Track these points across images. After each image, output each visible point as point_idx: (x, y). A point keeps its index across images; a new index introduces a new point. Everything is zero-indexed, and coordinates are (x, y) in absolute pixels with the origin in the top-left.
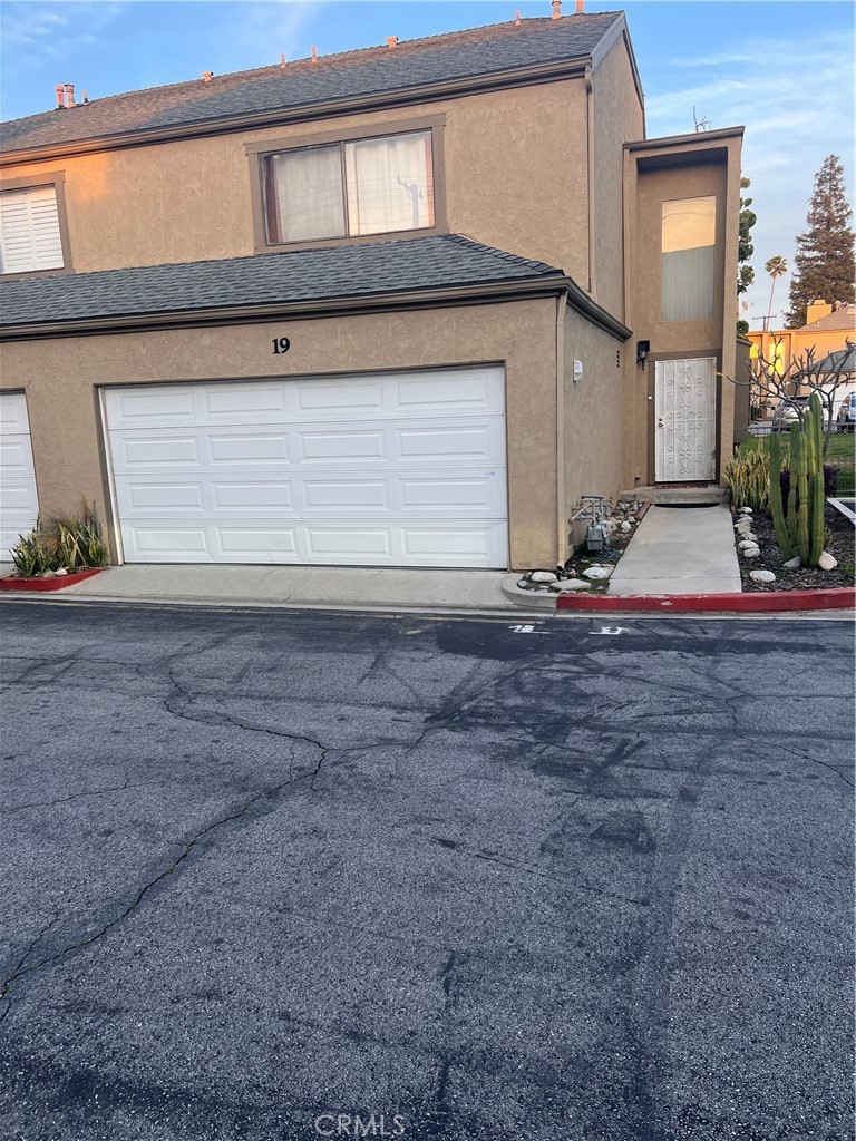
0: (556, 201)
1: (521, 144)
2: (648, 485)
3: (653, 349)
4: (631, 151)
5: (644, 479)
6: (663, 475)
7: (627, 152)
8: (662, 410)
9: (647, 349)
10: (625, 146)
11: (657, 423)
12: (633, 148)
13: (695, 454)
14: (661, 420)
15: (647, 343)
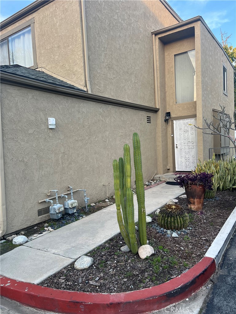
0: (71, 47)
1: (58, 24)
2: (174, 172)
3: (173, 115)
4: (156, 35)
5: (171, 170)
6: (178, 168)
7: (154, 35)
8: (177, 140)
9: (170, 116)
10: (152, 33)
11: (175, 146)
12: (156, 34)
13: (191, 160)
14: (177, 145)
15: (169, 113)
